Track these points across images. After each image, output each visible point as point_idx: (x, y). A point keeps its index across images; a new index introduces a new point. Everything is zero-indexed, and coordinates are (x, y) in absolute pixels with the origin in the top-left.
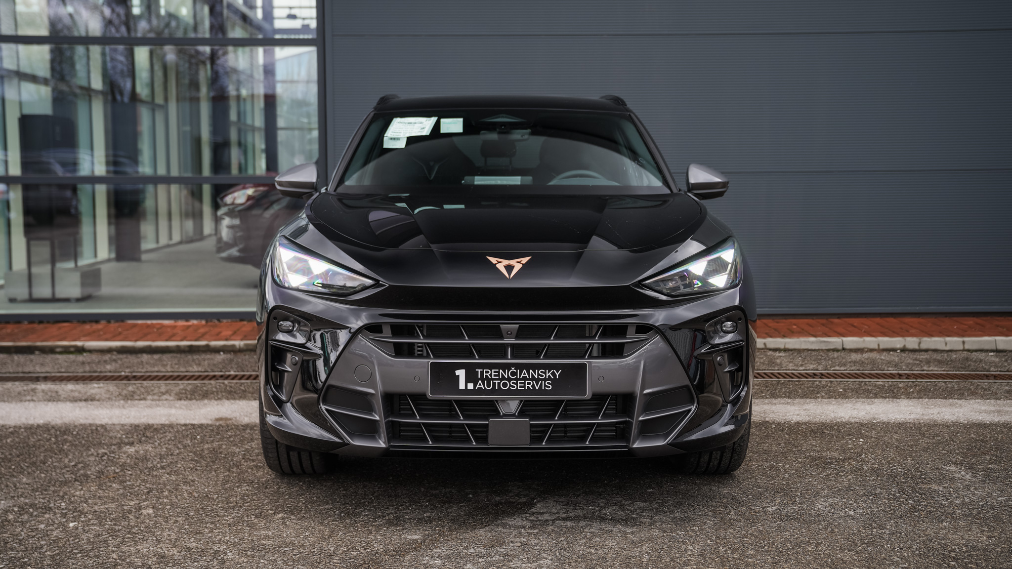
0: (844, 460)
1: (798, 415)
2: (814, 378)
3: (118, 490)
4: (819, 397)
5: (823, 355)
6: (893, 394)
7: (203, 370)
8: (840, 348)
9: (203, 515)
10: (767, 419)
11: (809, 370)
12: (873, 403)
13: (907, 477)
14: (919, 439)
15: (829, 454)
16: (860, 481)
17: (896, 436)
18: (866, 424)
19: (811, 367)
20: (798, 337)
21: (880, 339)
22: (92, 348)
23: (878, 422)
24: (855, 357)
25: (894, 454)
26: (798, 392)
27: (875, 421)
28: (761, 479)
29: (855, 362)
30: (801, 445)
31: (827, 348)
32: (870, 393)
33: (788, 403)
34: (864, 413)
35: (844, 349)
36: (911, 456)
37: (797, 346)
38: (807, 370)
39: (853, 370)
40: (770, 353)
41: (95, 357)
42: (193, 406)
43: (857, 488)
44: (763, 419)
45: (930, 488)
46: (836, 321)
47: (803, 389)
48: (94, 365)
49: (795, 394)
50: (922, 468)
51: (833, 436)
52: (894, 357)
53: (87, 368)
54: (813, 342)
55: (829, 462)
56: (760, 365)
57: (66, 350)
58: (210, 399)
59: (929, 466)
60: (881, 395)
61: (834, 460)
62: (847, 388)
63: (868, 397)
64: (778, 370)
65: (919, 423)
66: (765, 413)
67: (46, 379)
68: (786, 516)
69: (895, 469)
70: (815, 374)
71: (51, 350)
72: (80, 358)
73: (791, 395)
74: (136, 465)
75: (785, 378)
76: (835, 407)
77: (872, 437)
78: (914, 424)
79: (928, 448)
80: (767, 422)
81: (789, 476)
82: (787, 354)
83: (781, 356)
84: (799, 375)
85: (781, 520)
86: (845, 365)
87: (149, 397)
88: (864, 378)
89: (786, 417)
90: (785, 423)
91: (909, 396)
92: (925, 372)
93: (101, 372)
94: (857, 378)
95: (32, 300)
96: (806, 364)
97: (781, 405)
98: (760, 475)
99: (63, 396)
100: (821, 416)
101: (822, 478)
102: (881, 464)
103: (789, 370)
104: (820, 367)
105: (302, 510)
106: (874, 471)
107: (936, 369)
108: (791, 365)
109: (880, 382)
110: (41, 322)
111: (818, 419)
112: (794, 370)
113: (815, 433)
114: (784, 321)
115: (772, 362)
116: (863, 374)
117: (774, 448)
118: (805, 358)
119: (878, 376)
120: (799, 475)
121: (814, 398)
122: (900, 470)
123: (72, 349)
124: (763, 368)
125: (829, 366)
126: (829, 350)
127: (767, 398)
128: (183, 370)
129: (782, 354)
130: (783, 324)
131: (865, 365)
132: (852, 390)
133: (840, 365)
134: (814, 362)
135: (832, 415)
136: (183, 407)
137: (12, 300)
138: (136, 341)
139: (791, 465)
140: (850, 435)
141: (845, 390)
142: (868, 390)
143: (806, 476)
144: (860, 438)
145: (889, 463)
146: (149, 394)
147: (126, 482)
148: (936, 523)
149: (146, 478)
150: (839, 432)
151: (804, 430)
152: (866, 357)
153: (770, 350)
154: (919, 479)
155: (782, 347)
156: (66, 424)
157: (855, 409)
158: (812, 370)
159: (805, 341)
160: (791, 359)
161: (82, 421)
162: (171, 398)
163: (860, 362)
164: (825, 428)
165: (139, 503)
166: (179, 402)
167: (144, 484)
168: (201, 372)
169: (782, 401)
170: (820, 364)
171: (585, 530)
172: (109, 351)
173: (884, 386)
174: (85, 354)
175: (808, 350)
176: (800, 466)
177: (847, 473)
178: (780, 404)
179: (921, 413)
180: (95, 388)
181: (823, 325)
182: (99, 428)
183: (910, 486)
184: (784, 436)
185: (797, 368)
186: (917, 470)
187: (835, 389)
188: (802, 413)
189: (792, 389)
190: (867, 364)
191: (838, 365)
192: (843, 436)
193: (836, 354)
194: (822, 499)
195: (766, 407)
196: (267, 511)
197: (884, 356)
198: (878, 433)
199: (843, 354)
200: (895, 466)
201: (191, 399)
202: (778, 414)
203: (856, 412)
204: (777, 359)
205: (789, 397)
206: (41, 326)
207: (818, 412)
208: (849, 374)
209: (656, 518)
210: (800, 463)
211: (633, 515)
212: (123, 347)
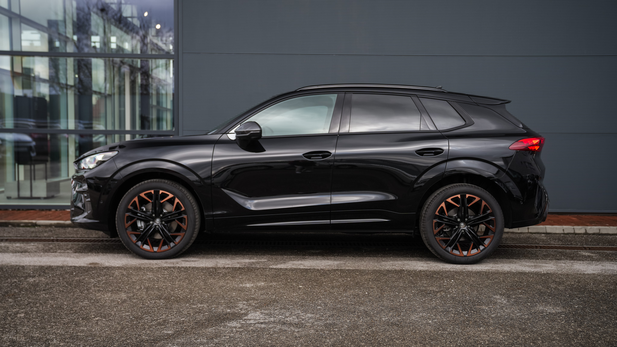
0: (437, 292)
3: (11, 302)
9: (52, 318)
13: (470, 302)
14: (485, 281)
15: (431, 288)
16: (442, 304)
17: (473, 279)
22: (40, 224)
25: (468, 289)
28: (386, 302)
30: (417, 283)
41: (41, 229)
43: (439, 308)
45: (481, 308)
48: (38, 233)
50: (481, 297)
53: (33, 235)
55: (429, 293)
57: (26, 225)
59: (485, 295)
61: (432, 292)
65: (489, 272)
67: (7, 240)
68: (391, 323)
69: (465, 297)
71: (18, 225)
72: (33, 229)
74: (29, 288)
77: (459, 279)
78: (486, 272)
79: (488, 286)
85: (388, 325)
87: (59, 251)
89: (415, 268)
93: (40, 237)
95: (20, 198)
99: (11, 250)
101: (422, 302)
102: (458, 294)
106: (453, 298)
110: (19, 210)
120: (409, 300)
122: (467, 298)
123: (30, 225)
136: (75, 257)
137: (9, 198)
138: (66, 220)
139: (407, 294)
140: (447, 278)
144: (452, 280)
145: (463, 294)
146: (60, 249)
147: (18, 298)
148: (477, 328)
149: (31, 296)
150: (442, 276)
154: (477, 302)
161: (13, 264)
162: (71, 252)
164: (435, 274)
165: (19, 311)
166: (75, 254)
172: (50, 226)
174: (36, 227)
176: (412, 295)
177: (437, 299)
180: (31, 246)
182: (20, 268)
183: (469, 307)
186: (478, 298)
192: (443, 279)
194: (416, 314)
196: (91, 316)
198: (464, 277)
202: (411, 266)
206: (19, 212)
209: (316, 323)
210: (412, 293)
211: (303, 322)
212: (58, 224)
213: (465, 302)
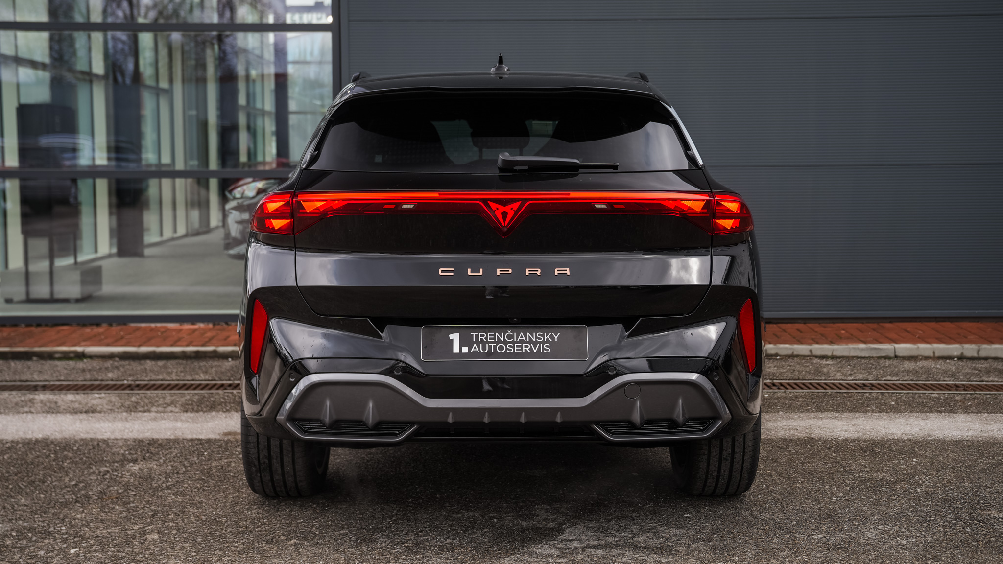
0: (895, 483)
1: (846, 431)
2: (863, 389)
3: (121, 512)
4: (868, 411)
5: (874, 363)
6: (949, 408)
7: (210, 379)
8: (893, 355)
9: (212, 541)
10: (813, 436)
11: (858, 380)
12: (928, 418)
13: (964, 502)
14: (977, 459)
15: (880, 476)
16: (913, 506)
17: (952, 456)
18: (919, 442)
19: (860, 377)
20: (847, 343)
21: (936, 345)
22: (92, 354)
23: (933, 440)
24: (908, 365)
25: (950, 476)
26: (847, 405)
27: (929, 439)
28: (806, 503)
29: (908, 372)
30: (850, 465)
31: (878, 355)
32: (925, 406)
33: (835, 417)
34: (918, 429)
35: (896, 357)
36: (968, 478)
37: (846, 354)
38: (856, 380)
39: (906, 381)
40: (816, 361)
41: (95, 364)
42: (200, 419)
43: (910, 514)
44: (808, 436)
45: (989, 515)
46: (888, 325)
47: (852, 401)
48: (95, 373)
49: (843, 408)
50: (981, 492)
51: (884, 454)
52: (951, 366)
53: (88, 376)
54: (863, 349)
55: (879, 485)
56: (805, 375)
57: (66, 356)
58: (218, 411)
59: (988, 489)
60: (936, 408)
61: (885, 482)
62: (899, 400)
63: (922, 411)
64: (825, 380)
65: (978, 441)
66: (810, 428)
67: (44, 388)
68: (833, 545)
69: (951, 493)
70: (865, 385)
71: (50, 356)
72: (81, 365)
73: (839, 408)
74: (140, 484)
75: (832, 389)
76: (886, 422)
77: (926, 457)
78: (972, 442)
79: (987, 469)
80: (813, 438)
81: (837, 500)
82: (834, 362)
83: (828, 365)
84: (847, 386)
85: (828, 550)
86: (897, 375)
87: (154, 409)
88: (918, 390)
89: (833, 434)
90: (832, 440)
91: (966, 410)
92: (984, 383)
93: (102, 380)
94: (910, 390)
95: (30, 300)
96: (855, 373)
97: (828, 420)
98: (805, 499)
99: (62, 407)
100: (871, 432)
101: (872, 502)
102: (936, 487)
103: (836, 380)
104: (870, 377)
105: (315, 536)
106: (928, 495)
107: (996, 379)
108: (839, 374)
109: (935, 394)
110: (39, 325)
111: (867, 436)
112: (843, 380)
113: (865, 451)
114: (832, 325)
115: (818, 371)
116: (916, 384)
117: (821, 469)
118: (854, 367)
119: (932, 387)
120: (847, 498)
121: (863, 412)
122: (956, 494)
123: (72, 355)
124: (809, 377)
125: (880, 376)
126: (880, 358)
127: (813, 412)
128: (190, 378)
129: (830, 362)
130: (830, 329)
131: (919, 375)
132: (905, 403)
133: (892, 375)
134: (863, 372)
135: (884, 432)
136: (190, 420)
137: (9, 301)
138: (139, 346)
139: (838, 487)
140: (902, 454)
141: (897, 403)
142: (923, 403)
143: (854, 500)
144: (913, 458)
145: (945, 485)
146: (153, 405)
147: (129, 504)
148: (996, 554)
149: (150, 499)
150: (891, 450)
151: (853, 448)
152: (921, 366)
153: (816, 357)
154: (977, 504)
155: (830, 354)
156: (66, 438)
157: (908, 424)
158: (861, 380)
159: (854, 348)
160: (839, 368)
161: (83, 436)
162: (177, 410)
163: (914, 372)
164: (876, 445)
165: (144, 527)
166: (185, 414)
167: (148, 506)
168: (208, 380)
169: (829, 415)
170: (870, 374)
171: (617, 560)
172: (111, 356)
173: (939, 399)
174: (85, 360)
175: (858, 358)
176: (848, 488)
177: (899, 497)
178: (827, 418)
179: (980, 430)
180: (96, 399)
181: (874, 330)
182: (101, 443)
183: (967, 512)
184: (832, 455)
185: (845, 378)
186: (975, 494)
187: (887, 402)
188: (851, 428)
189: (840, 401)
190: (922, 374)
191: (890, 375)
192: (895, 455)
193: (888, 363)
194: (872, 527)
195: (812, 422)
196: (279, 536)
197: (940, 365)
198: (933, 452)
199: (895, 362)
200: (951, 489)
201: (197, 411)
202: (824, 429)
203: (909, 428)
204: (824, 367)
205: (837, 411)
206: (39, 329)
207: (868, 427)
208: (901, 384)
209: (693, 546)
210: (848, 485)
211: (669, 544)
212: (126, 353)
213: (955, 502)
